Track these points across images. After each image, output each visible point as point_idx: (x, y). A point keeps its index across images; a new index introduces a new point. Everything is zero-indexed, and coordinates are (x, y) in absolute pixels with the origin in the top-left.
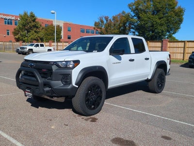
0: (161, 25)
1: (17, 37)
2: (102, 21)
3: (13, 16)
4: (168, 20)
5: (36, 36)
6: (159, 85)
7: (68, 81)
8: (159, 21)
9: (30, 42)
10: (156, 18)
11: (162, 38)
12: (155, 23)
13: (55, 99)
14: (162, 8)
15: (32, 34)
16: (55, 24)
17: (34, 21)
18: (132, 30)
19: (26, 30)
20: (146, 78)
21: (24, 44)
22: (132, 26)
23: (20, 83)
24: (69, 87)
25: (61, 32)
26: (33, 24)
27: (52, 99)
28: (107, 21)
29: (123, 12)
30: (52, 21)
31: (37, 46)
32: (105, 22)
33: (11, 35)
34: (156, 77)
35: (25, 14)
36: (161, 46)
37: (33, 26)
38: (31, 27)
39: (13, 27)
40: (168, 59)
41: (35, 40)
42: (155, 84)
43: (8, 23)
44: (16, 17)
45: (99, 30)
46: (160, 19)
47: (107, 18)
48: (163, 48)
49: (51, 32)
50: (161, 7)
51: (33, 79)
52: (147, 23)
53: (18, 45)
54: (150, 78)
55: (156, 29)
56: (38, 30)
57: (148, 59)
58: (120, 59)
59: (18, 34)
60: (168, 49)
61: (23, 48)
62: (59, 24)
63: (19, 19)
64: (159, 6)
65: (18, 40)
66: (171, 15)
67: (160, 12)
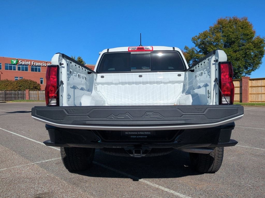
4: (246, 53)
8: (234, 55)
10: (230, 52)
12: (229, 57)
14: (237, 38)
29: (186, 48)
36: (239, 86)
46: (235, 52)
48: (243, 88)
60: (250, 88)
64: (233, 36)
66: (250, 47)
67: (235, 44)
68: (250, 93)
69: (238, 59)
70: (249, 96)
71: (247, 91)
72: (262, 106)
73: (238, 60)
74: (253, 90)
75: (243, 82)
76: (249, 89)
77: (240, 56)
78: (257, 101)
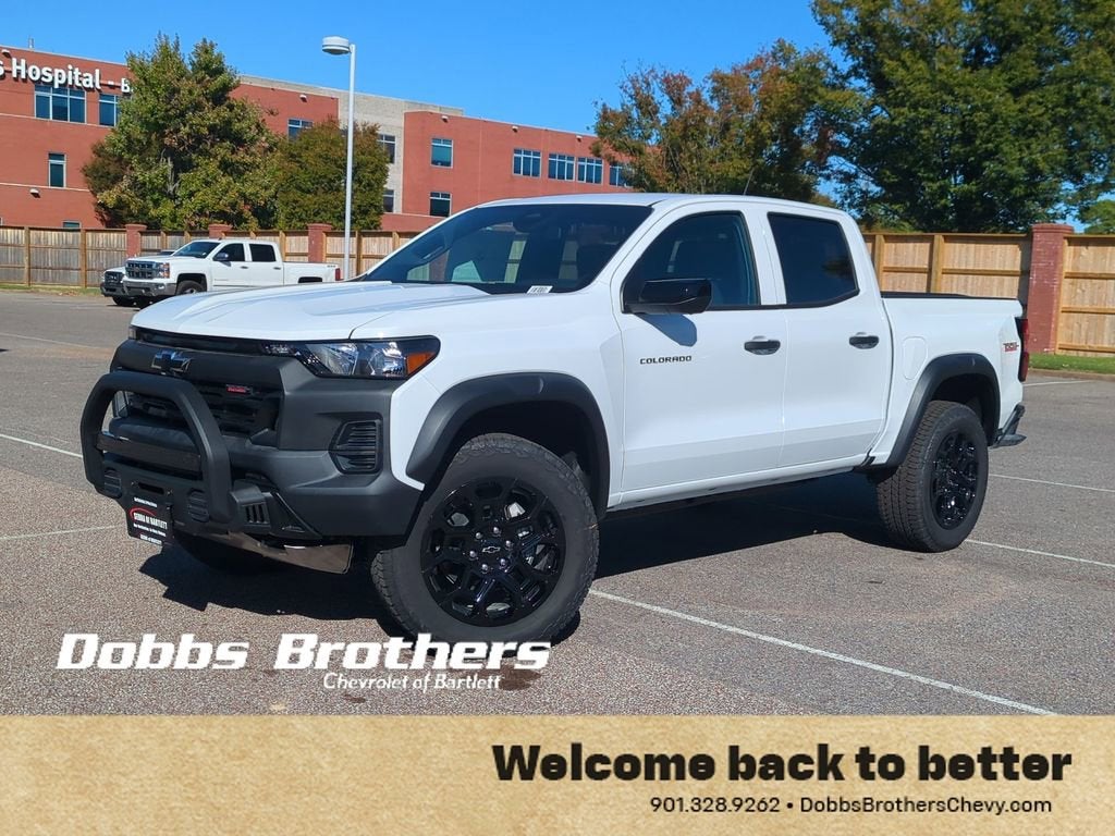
0: (1027, 130)
1: (109, 197)
2: (646, 106)
3: (88, 67)
4: (1070, 101)
5: (232, 195)
6: (942, 500)
7: (368, 450)
8: (1008, 107)
9: (195, 229)
10: (991, 91)
11: (1031, 217)
12: (981, 118)
13: (295, 554)
14: (1035, 21)
15: (206, 184)
16: (350, 117)
17: (219, 97)
18: (836, 162)
19: (170, 152)
20: (859, 458)
21: (153, 241)
22: (837, 137)
23: (106, 462)
24: (375, 487)
25: (385, 173)
26: (212, 116)
27: (280, 556)
28: (677, 102)
29: (783, 51)
30: (334, 102)
31: (234, 254)
32: (666, 109)
33: (76, 188)
34: (926, 450)
35: (167, 55)
36: (1018, 268)
37: (212, 129)
38: (199, 139)
39: (87, 135)
40: (1009, 347)
41: (222, 216)
42: (919, 495)
43: (60, 113)
44: (108, 70)
45: (624, 158)
46: (1016, 92)
47: (674, 87)
48: (1034, 276)
49: (322, 168)
50: (1027, 20)
51: (176, 436)
52: (928, 122)
53: (116, 248)
54: (882, 455)
55: (990, 155)
56: (241, 155)
57: (871, 342)
58: (687, 336)
59: (117, 179)
60: (1066, 283)
61: (146, 270)
62: (371, 120)
63: (125, 86)
65: (114, 218)
66: (1093, 71)
67: (1023, 50)
68: (1064, 304)
69: (1030, 127)
70: (1057, 319)
71: (1049, 296)
72: (1091, 374)
73: (1032, 134)
74: (1078, 291)
75: (1036, 249)
76: (1059, 288)
77: (1040, 116)
78: (1095, 347)
